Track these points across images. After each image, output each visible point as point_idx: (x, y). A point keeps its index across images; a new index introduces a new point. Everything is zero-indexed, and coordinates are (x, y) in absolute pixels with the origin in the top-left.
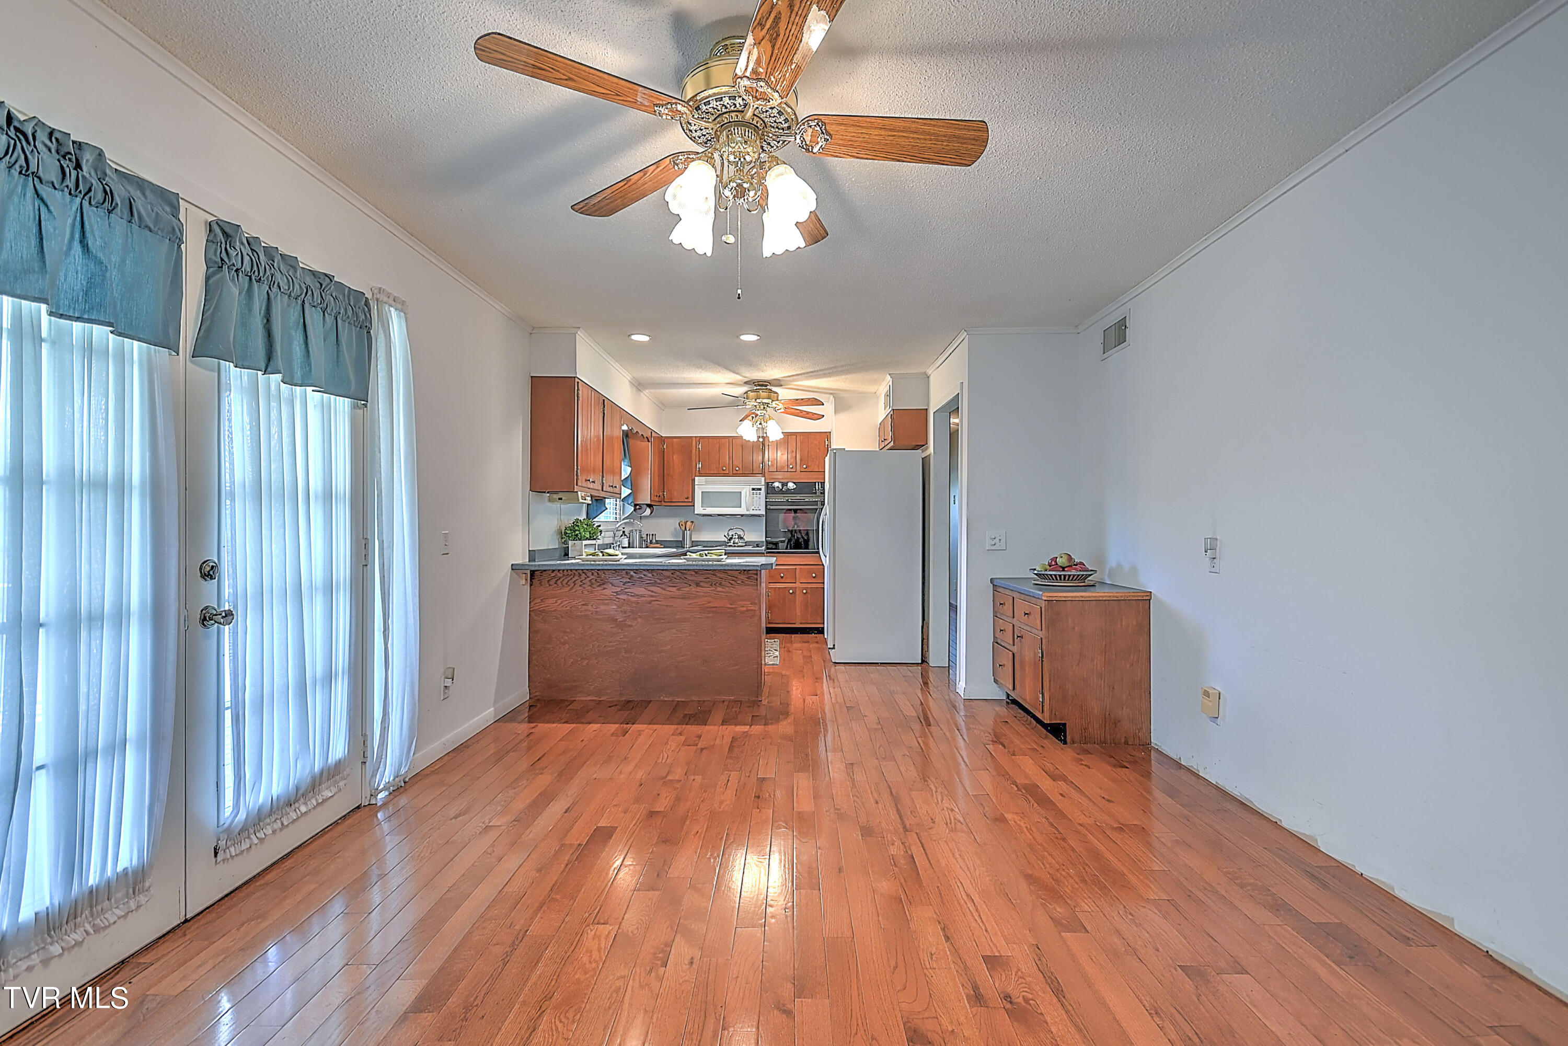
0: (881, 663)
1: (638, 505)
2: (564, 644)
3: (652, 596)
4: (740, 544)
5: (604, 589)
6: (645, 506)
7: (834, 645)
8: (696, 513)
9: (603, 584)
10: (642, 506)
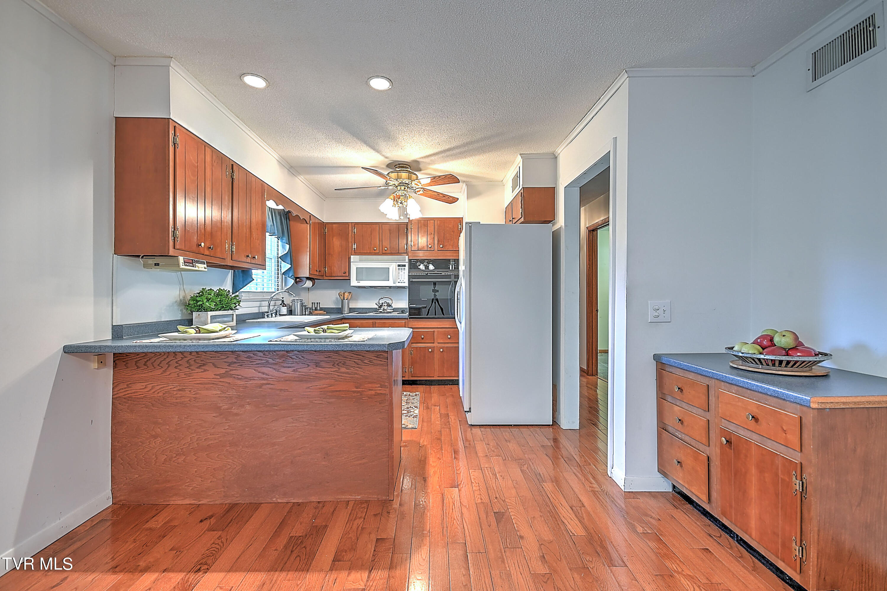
0: (514, 425)
1: (298, 278)
2: (155, 437)
3: (263, 379)
4: (388, 311)
5: (205, 371)
6: (305, 278)
7: (470, 408)
8: (351, 285)
9: (204, 365)
10: (303, 279)
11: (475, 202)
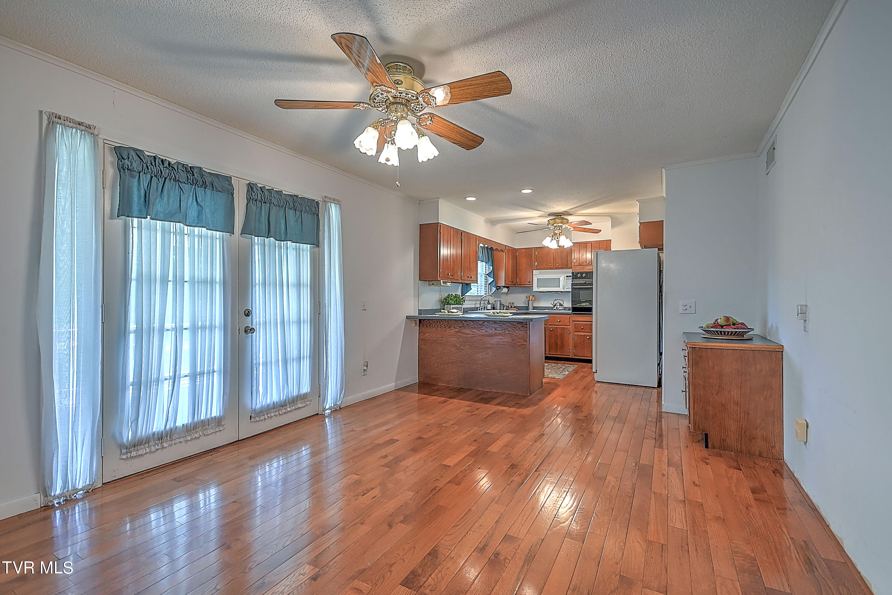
0: (628, 385)
1: (499, 287)
3: (473, 334)
4: (560, 309)
5: (451, 330)
6: (502, 287)
7: (596, 371)
8: (534, 291)
9: (450, 327)
10: (501, 287)
11: (617, 229)
